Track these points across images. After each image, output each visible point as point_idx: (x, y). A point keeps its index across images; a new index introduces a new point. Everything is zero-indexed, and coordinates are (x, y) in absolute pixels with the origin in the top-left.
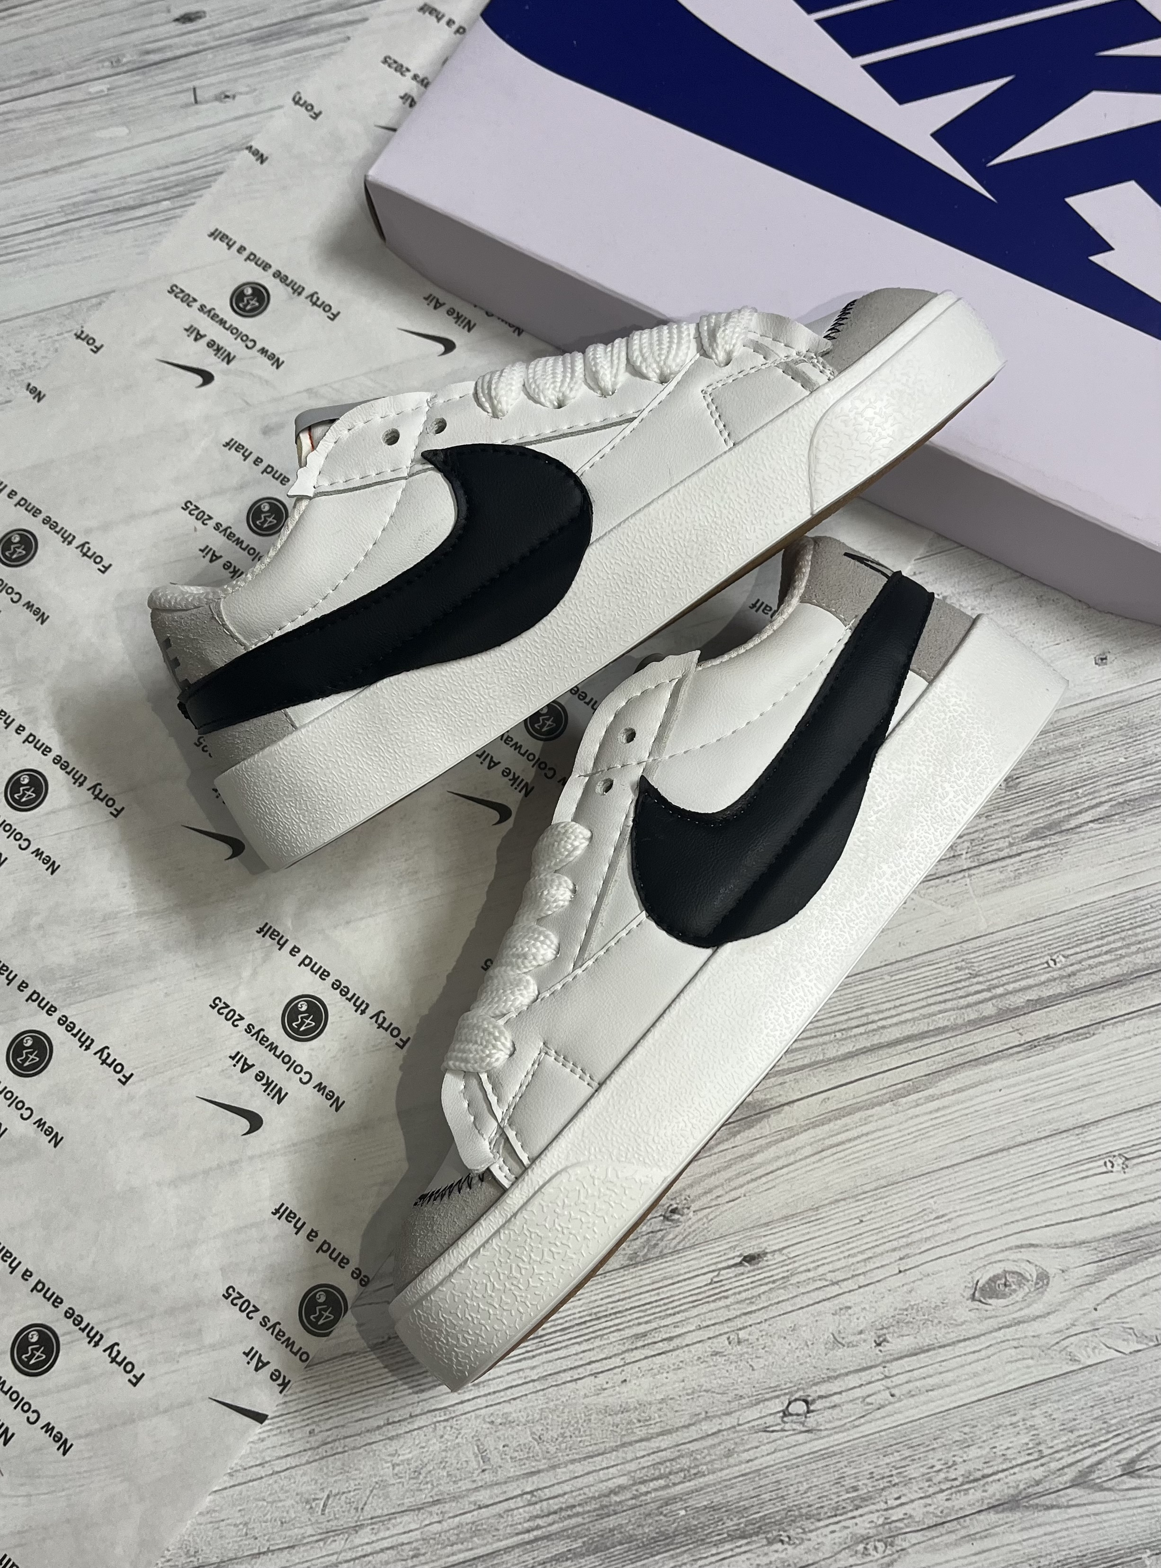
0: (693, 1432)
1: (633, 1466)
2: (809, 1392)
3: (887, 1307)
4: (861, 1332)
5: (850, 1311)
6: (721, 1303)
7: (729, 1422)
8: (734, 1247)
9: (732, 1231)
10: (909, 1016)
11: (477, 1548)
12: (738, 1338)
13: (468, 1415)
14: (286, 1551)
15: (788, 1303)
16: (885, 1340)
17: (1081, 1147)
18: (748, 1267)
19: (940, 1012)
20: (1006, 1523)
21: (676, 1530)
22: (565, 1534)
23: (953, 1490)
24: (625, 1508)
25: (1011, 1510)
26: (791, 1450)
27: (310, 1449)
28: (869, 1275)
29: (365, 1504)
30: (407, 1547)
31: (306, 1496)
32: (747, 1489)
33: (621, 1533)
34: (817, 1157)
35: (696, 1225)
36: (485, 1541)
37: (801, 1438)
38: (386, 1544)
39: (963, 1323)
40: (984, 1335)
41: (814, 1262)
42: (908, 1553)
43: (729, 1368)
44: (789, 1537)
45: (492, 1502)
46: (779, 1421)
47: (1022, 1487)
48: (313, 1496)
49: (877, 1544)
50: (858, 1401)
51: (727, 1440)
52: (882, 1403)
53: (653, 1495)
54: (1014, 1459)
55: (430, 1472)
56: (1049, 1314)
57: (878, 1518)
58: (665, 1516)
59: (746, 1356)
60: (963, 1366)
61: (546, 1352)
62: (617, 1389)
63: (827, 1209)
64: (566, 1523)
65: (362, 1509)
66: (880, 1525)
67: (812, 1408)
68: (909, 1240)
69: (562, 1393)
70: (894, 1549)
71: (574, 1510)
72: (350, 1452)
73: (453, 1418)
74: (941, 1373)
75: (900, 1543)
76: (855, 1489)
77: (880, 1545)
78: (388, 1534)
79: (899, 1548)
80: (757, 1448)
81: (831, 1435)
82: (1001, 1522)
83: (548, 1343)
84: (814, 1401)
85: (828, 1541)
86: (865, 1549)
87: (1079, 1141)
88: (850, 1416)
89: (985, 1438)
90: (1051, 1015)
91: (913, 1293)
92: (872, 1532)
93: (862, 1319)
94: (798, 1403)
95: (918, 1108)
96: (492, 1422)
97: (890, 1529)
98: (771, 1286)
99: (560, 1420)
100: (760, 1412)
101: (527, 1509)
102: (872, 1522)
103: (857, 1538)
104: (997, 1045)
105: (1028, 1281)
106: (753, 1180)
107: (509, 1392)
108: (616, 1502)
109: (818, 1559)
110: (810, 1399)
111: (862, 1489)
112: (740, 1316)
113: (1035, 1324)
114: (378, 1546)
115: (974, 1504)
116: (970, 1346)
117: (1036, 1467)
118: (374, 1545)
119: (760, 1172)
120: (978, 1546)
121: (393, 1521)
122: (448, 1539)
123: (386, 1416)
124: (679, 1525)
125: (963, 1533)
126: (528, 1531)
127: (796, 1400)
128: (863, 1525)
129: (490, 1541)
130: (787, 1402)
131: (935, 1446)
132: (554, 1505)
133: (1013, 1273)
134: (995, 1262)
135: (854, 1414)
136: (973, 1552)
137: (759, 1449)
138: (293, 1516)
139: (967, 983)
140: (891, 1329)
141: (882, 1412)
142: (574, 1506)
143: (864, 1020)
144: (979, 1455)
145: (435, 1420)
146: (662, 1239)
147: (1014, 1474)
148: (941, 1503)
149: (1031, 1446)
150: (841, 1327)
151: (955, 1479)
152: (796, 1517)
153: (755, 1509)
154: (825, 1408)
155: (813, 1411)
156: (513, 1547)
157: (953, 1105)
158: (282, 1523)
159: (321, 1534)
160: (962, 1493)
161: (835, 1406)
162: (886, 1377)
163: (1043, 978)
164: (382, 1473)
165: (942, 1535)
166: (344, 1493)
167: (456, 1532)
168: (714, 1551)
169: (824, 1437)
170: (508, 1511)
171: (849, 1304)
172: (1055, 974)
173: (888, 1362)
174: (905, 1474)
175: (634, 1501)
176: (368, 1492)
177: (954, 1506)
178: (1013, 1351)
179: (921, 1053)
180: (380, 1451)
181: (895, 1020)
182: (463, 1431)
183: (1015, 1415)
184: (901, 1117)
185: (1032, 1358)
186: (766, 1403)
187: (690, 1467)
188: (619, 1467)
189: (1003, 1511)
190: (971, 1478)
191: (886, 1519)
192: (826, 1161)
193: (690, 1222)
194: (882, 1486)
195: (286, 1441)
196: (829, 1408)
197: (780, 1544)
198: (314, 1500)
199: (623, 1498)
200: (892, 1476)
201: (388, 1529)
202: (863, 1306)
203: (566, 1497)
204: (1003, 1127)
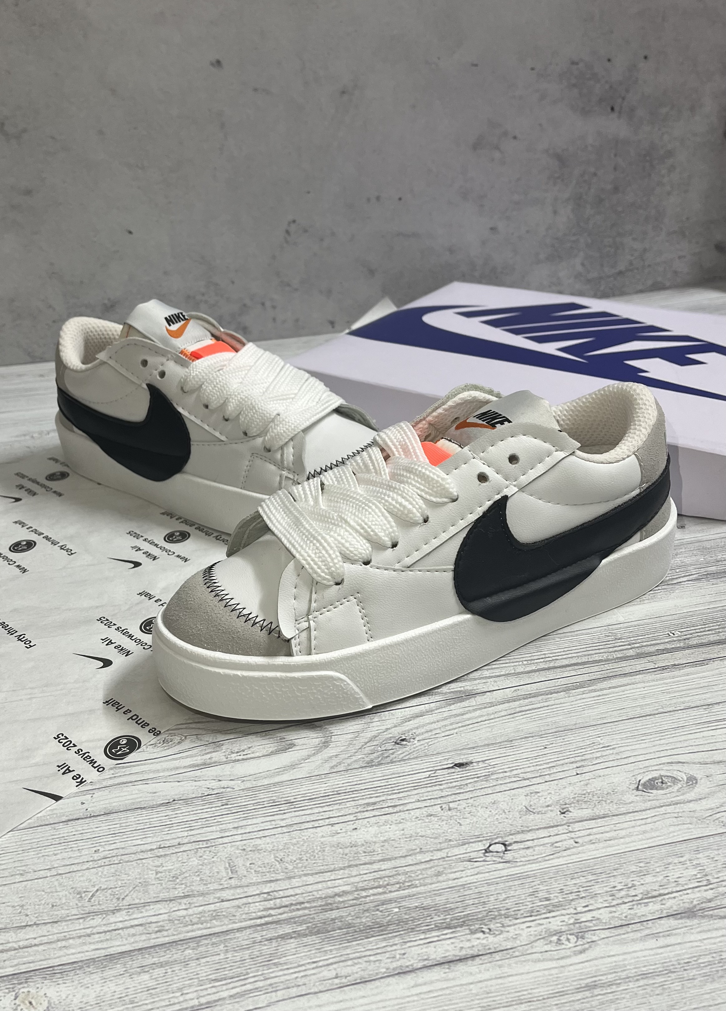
0: (409, 860)
1: (357, 879)
2: (506, 839)
3: (567, 793)
4: (548, 806)
5: (538, 794)
6: (437, 788)
7: (439, 855)
8: (448, 759)
9: (446, 751)
10: (575, 655)
11: (214, 927)
12: (449, 807)
13: (225, 845)
14: (49, 925)
15: (489, 789)
16: (567, 811)
17: (708, 715)
18: (458, 769)
19: (596, 654)
20: (686, 927)
21: (389, 921)
22: (292, 920)
23: (634, 903)
24: (346, 906)
25: (688, 918)
26: (491, 873)
27: (92, 861)
28: (553, 775)
29: (127, 896)
30: (154, 925)
31: (79, 890)
32: (454, 896)
33: (341, 921)
34: (512, 716)
35: (420, 747)
36: (223, 923)
37: (501, 866)
38: (136, 922)
39: (630, 803)
40: (649, 809)
41: (509, 768)
42: (598, 944)
43: (441, 824)
44: (490, 930)
45: (233, 897)
46: (482, 855)
47: (695, 903)
48: (84, 890)
49: (569, 937)
50: (548, 845)
51: (437, 866)
52: (567, 846)
53: (372, 898)
54: (686, 884)
55: (186, 877)
56: (700, 799)
57: (569, 919)
58: (381, 911)
59: (455, 817)
60: (633, 827)
61: (295, 811)
62: (349, 833)
63: (519, 741)
64: (294, 913)
65: (123, 899)
66: (571, 924)
67: (509, 848)
68: (583, 758)
69: (303, 834)
70: (585, 941)
71: (303, 906)
72: (124, 864)
73: (213, 846)
74: (615, 831)
75: (589, 937)
76: (548, 899)
77: (573, 938)
78: (140, 915)
79: (589, 940)
80: (462, 871)
81: (525, 865)
82: (680, 926)
83: (297, 806)
84: (510, 844)
85: (525, 933)
86: (559, 940)
87: (707, 712)
88: (541, 854)
89: (658, 870)
90: (675, 655)
91: (589, 786)
92: (564, 928)
93: (548, 799)
94: (497, 845)
95: (584, 695)
96: (244, 849)
97: (580, 926)
98: (476, 779)
99: (300, 850)
100: (466, 850)
101: (262, 903)
102: (564, 921)
103: (551, 932)
104: (639, 668)
105: (680, 781)
106: (462, 726)
107: (260, 833)
108: (339, 901)
109: (516, 945)
110: (507, 843)
111: (553, 899)
112: (451, 795)
113: (691, 805)
114: (128, 924)
115: (654, 913)
116: (638, 816)
117: (706, 891)
118: (126, 922)
119: (468, 722)
120: (662, 941)
121: (147, 907)
122: (191, 921)
123: (159, 844)
124: (392, 918)
125: (647, 932)
126: (261, 918)
127: (495, 843)
128: (555, 924)
129: (227, 923)
130: (488, 845)
131: (615, 874)
132: (286, 901)
133: (668, 776)
134: (653, 771)
135: (545, 853)
136: (658, 946)
137: (464, 872)
138: (64, 901)
139: (614, 642)
140: (573, 805)
141: (568, 852)
142: (303, 903)
143: (543, 656)
144: (655, 880)
145: (198, 847)
146: (393, 754)
147: (688, 894)
148: (625, 911)
149: (699, 876)
150: (532, 803)
151: (636, 896)
152: (496, 916)
153: (459, 910)
154: (520, 849)
155: (510, 850)
156: (245, 928)
157: (610, 694)
158: (53, 906)
159: (83, 914)
160: (643, 905)
161: (528, 848)
162: (570, 832)
163: (666, 640)
164: (146, 877)
165: (628, 933)
166: (111, 888)
167: (198, 916)
168: (422, 936)
169: (520, 866)
170: (246, 904)
171: (537, 791)
172: (675, 639)
173: (571, 823)
174: (591, 891)
175: (355, 901)
176: (131, 888)
177: (636, 913)
178: (675, 820)
179: (584, 671)
180: (149, 863)
181: (565, 657)
182: (219, 854)
183: (682, 857)
184: (572, 699)
185: (691, 824)
186: (471, 844)
187: (405, 882)
188: (344, 880)
189: (681, 918)
190: (650, 895)
191: (576, 920)
192: (517, 718)
193: (415, 746)
194: (571, 898)
195: (75, 855)
196: (523, 849)
197: (482, 934)
198: (85, 892)
199: (346, 899)
200: (579, 892)
201: (142, 912)
202: (549, 792)
203: (297, 896)
204: (648, 705)
